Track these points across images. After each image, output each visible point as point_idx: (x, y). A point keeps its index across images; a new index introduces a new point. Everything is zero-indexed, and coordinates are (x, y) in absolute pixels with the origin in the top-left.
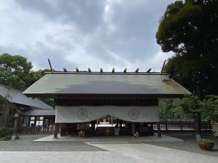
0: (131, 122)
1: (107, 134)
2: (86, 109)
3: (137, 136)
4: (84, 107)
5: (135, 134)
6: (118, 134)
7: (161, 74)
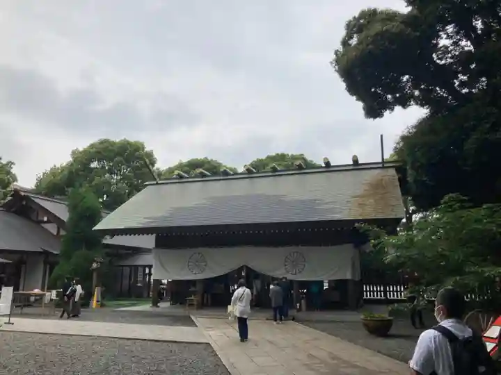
2: (203, 254)
3: (304, 307)
4: (201, 250)
5: (298, 304)
7: (383, 167)
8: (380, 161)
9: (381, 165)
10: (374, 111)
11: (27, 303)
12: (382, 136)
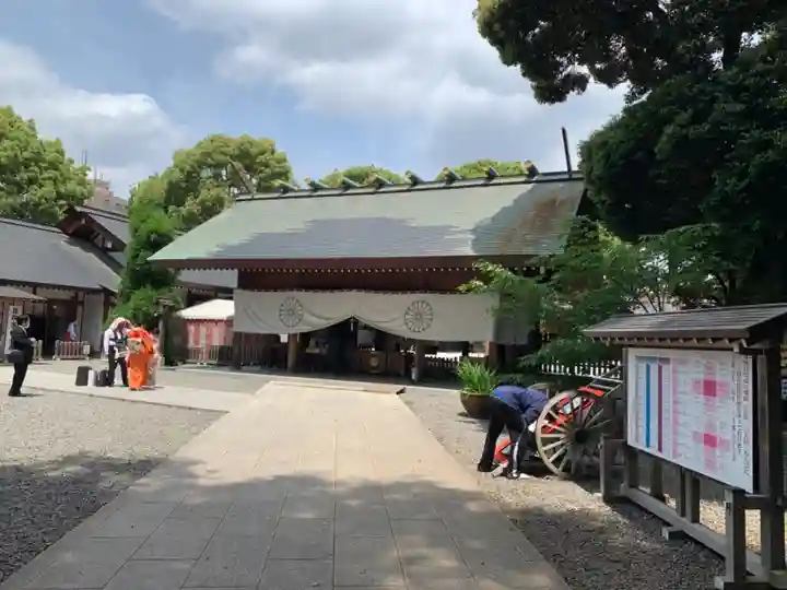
2: (298, 299)
4: (293, 294)
7: (570, 179)
8: (566, 169)
9: (567, 176)
10: (552, 90)
11: (78, 356)
12: (564, 131)
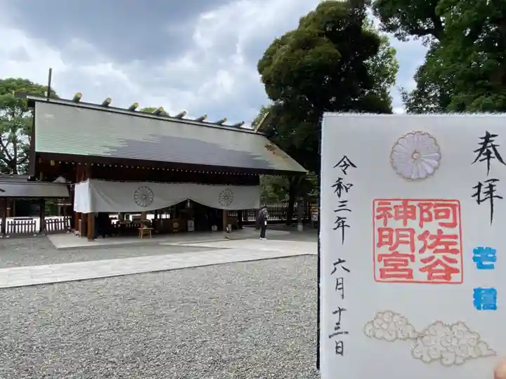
0: (222, 210)
1: (174, 231)
2: (150, 188)
3: (230, 229)
4: (146, 184)
6: (192, 229)
